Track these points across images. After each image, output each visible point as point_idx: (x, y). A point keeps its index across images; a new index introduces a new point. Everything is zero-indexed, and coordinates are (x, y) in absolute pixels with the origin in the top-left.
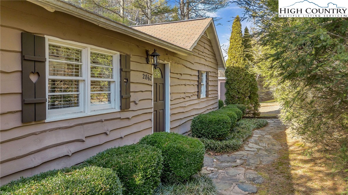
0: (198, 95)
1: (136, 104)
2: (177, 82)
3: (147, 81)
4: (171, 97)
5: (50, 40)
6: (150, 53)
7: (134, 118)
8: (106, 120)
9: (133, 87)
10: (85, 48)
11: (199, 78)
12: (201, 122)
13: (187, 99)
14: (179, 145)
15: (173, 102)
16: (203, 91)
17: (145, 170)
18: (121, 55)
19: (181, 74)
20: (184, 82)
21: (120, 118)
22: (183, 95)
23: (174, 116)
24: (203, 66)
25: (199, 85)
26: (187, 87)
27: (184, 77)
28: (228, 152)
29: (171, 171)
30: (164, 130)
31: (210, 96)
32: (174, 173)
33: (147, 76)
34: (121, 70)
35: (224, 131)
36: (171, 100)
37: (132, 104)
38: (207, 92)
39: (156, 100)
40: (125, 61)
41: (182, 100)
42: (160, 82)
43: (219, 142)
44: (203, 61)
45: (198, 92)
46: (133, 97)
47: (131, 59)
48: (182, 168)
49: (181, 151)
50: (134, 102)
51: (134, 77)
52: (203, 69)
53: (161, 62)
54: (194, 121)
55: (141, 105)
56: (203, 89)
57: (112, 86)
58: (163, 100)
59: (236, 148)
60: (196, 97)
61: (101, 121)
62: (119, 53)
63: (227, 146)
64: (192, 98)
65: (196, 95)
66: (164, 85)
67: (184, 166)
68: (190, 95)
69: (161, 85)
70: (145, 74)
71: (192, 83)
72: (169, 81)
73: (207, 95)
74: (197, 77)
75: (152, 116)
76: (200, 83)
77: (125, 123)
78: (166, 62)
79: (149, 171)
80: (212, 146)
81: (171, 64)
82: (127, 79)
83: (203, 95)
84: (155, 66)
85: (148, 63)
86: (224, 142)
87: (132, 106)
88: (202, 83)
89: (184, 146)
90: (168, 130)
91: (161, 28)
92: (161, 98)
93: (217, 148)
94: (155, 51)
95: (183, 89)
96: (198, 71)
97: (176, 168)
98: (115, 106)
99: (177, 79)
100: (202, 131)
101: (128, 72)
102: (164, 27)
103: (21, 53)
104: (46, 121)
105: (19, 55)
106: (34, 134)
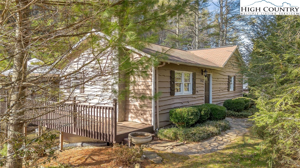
0: (228, 89)
1: (198, 92)
2: (216, 82)
3: (202, 83)
4: (213, 90)
5: (176, 71)
6: (204, 71)
7: (197, 98)
8: (188, 97)
9: (197, 85)
10: (182, 72)
11: (229, 80)
12: (228, 103)
13: (221, 91)
14: (216, 107)
15: (214, 92)
16: (231, 87)
17: (205, 111)
18: (193, 73)
19: (218, 78)
20: (220, 82)
21: (192, 97)
22: (219, 89)
23: (214, 99)
24: (232, 73)
25: (229, 84)
26: (222, 85)
27: (219, 80)
28: (242, 118)
29: (212, 116)
30: (209, 102)
31: (236, 90)
32: (214, 117)
33: (202, 80)
34: (193, 79)
35: (240, 108)
36: (212, 91)
37: (196, 92)
38: (234, 87)
39: (205, 91)
40: (194, 75)
41: (219, 92)
42: (207, 83)
43: (237, 113)
44: (232, 70)
45: (228, 87)
46: (197, 89)
47: (196, 74)
48: (217, 115)
49: (217, 109)
50: (197, 91)
51: (197, 81)
52: (232, 75)
53: (208, 73)
54: (225, 103)
55: (200, 93)
56: (232, 86)
57: (190, 85)
58: (209, 91)
59: (246, 116)
60: (227, 90)
61: (187, 97)
62: (192, 72)
63: (241, 115)
64: (224, 91)
65: (227, 89)
66: (209, 84)
67: (218, 115)
68: (223, 89)
69: (208, 84)
70: (201, 80)
71: (225, 83)
72: (211, 82)
73: (234, 90)
74: (228, 79)
75: (204, 98)
76: (229, 83)
77: (194, 99)
78: (210, 73)
79: (206, 111)
80: (233, 114)
81: (213, 74)
82: (195, 82)
83: (232, 89)
84: (206, 76)
85: (202, 75)
86: (240, 113)
87: (197, 93)
88: (230, 83)
89: (218, 108)
90: (211, 102)
91: (207, 52)
92: (208, 90)
93: (236, 115)
94: (206, 70)
95: (219, 86)
96: (228, 76)
97: (215, 115)
98: (190, 92)
99: (216, 81)
100: (228, 107)
101: (195, 80)
102: (209, 51)
103: (171, 76)
104: (175, 95)
105: (170, 77)
106: (172, 99)
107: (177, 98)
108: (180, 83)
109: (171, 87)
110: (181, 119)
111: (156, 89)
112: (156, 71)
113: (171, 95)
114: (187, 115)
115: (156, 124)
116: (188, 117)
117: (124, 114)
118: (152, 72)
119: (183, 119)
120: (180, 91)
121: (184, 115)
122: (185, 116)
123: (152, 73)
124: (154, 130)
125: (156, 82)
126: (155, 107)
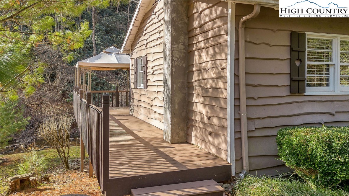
103: (291, 46)
104: (305, 94)
105: (289, 48)
106: (297, 102)
107: (314, 101)
108: (328, 66)
109: (290, 74)
110: (305, 159)
111: (239, 76)
112: (237, 31)
113: (291, 92)
114: (326, 150)
115: (239, 159)
116: (328, 155)
117: (186, 129)
118: (227, 35)
119: (311, 161)
120: (327, 85)
121: (316, 149)
122: (320, 152)
123: (228, 38)
124: (233, 174)
125: (237, 60)
126: (235, 119)
